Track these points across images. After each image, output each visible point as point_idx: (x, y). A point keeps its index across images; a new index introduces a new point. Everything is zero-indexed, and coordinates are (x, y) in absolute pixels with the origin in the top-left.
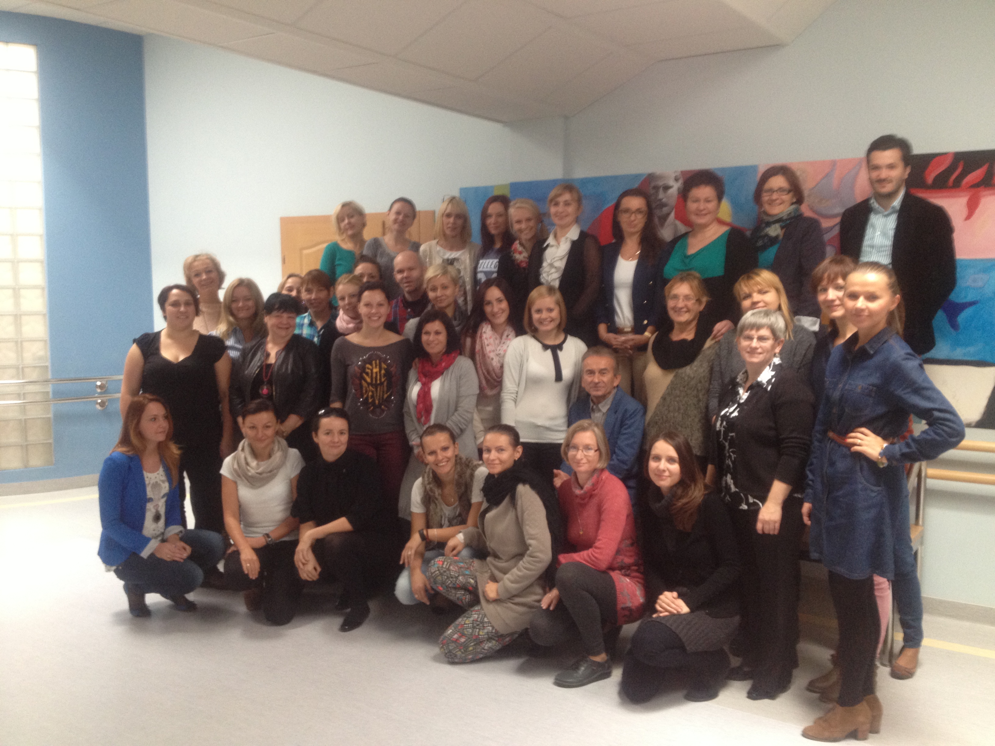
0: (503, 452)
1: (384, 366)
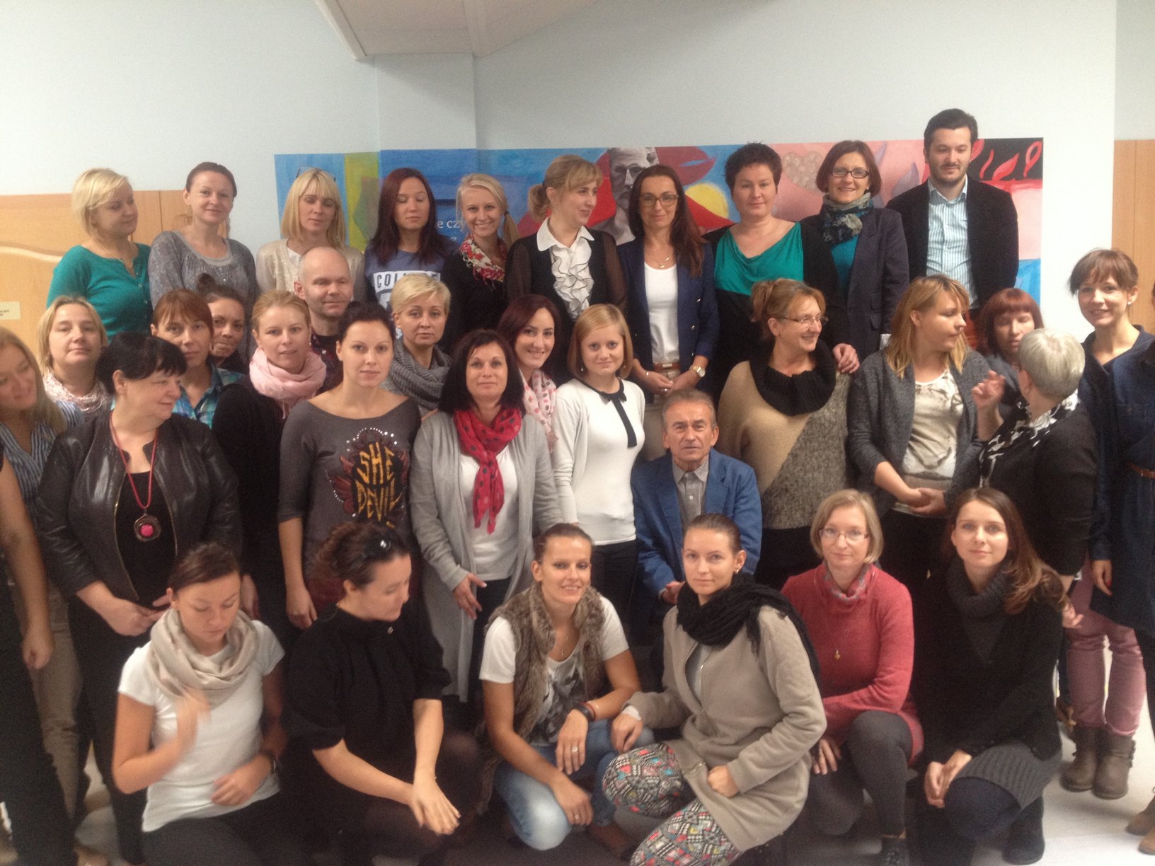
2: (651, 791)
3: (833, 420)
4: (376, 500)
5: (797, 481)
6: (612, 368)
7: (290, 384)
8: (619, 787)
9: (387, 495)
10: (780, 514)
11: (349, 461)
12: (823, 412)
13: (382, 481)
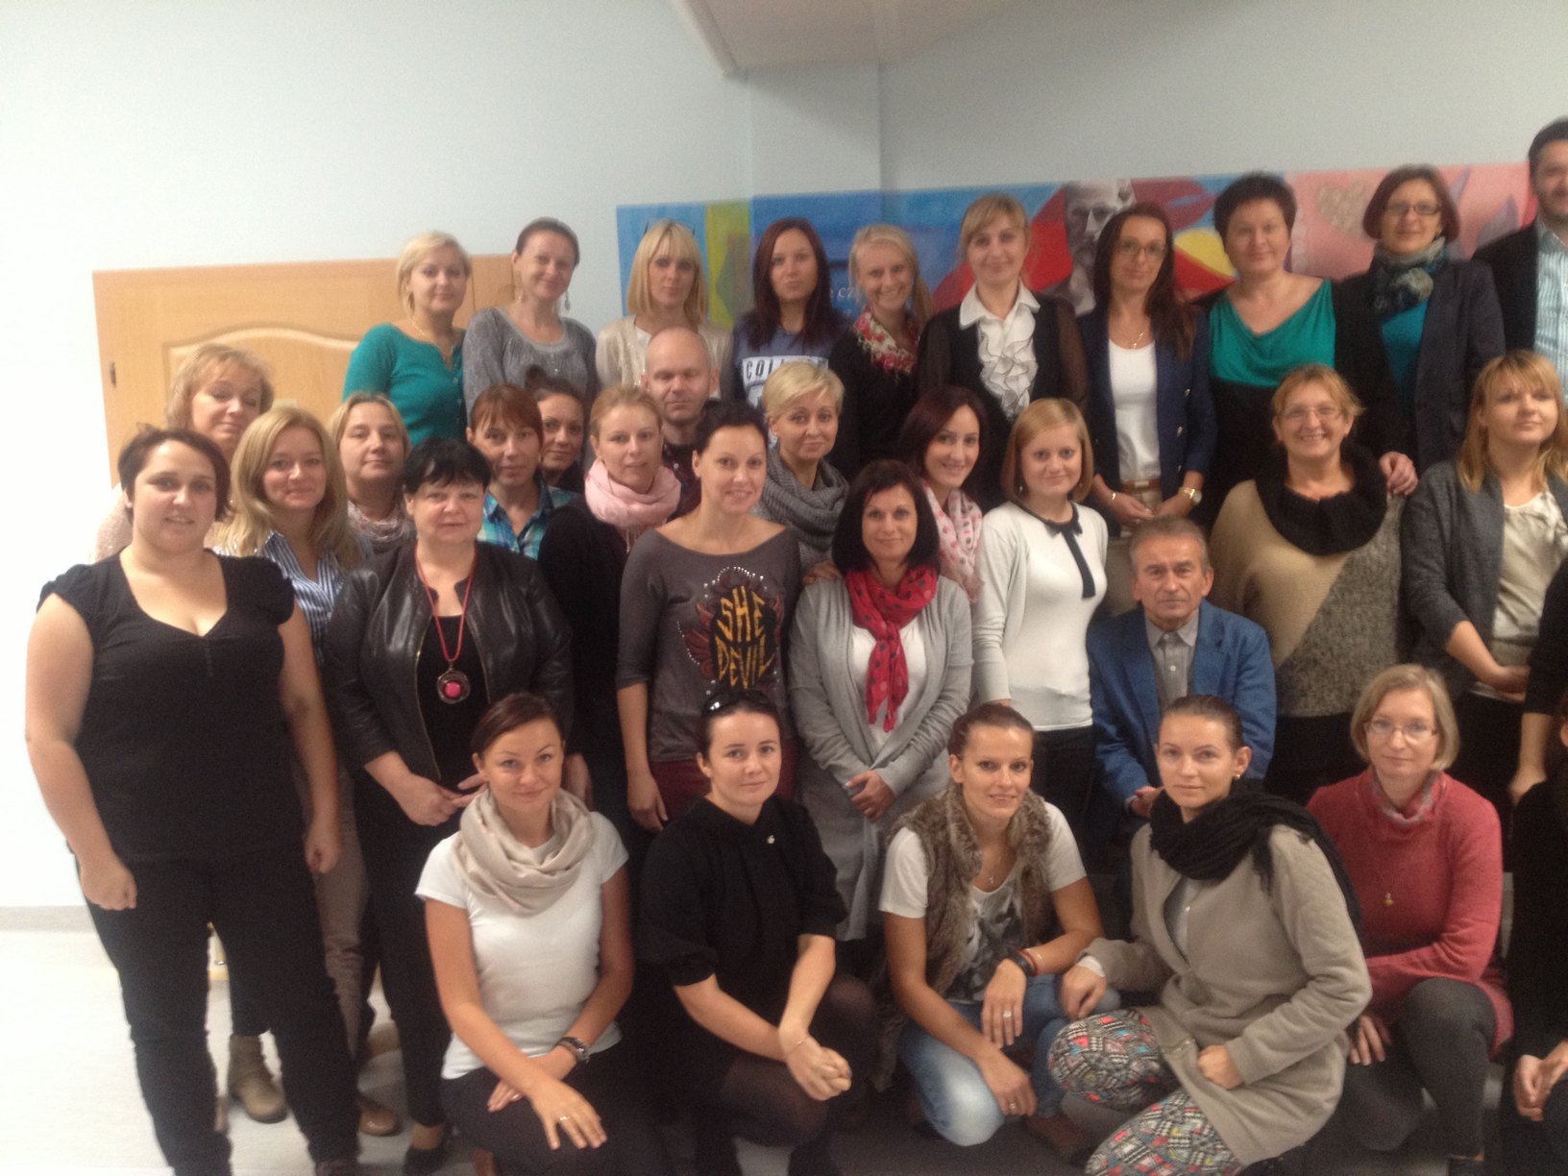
0: (1214, 759)
1: (757, 599)
2: (1117, 1074)
3: (1384, 561)
4: (742, 663)
5: (1331, 649)
6: (1065, 486)
7: (636, 507)
8: (1072, 1065)
9: (755, 656)
10: (1305, 695)
11: (708, 609)
12: (1368, 551)
13: (748, 638)
